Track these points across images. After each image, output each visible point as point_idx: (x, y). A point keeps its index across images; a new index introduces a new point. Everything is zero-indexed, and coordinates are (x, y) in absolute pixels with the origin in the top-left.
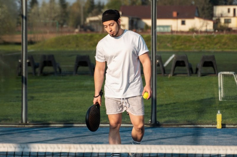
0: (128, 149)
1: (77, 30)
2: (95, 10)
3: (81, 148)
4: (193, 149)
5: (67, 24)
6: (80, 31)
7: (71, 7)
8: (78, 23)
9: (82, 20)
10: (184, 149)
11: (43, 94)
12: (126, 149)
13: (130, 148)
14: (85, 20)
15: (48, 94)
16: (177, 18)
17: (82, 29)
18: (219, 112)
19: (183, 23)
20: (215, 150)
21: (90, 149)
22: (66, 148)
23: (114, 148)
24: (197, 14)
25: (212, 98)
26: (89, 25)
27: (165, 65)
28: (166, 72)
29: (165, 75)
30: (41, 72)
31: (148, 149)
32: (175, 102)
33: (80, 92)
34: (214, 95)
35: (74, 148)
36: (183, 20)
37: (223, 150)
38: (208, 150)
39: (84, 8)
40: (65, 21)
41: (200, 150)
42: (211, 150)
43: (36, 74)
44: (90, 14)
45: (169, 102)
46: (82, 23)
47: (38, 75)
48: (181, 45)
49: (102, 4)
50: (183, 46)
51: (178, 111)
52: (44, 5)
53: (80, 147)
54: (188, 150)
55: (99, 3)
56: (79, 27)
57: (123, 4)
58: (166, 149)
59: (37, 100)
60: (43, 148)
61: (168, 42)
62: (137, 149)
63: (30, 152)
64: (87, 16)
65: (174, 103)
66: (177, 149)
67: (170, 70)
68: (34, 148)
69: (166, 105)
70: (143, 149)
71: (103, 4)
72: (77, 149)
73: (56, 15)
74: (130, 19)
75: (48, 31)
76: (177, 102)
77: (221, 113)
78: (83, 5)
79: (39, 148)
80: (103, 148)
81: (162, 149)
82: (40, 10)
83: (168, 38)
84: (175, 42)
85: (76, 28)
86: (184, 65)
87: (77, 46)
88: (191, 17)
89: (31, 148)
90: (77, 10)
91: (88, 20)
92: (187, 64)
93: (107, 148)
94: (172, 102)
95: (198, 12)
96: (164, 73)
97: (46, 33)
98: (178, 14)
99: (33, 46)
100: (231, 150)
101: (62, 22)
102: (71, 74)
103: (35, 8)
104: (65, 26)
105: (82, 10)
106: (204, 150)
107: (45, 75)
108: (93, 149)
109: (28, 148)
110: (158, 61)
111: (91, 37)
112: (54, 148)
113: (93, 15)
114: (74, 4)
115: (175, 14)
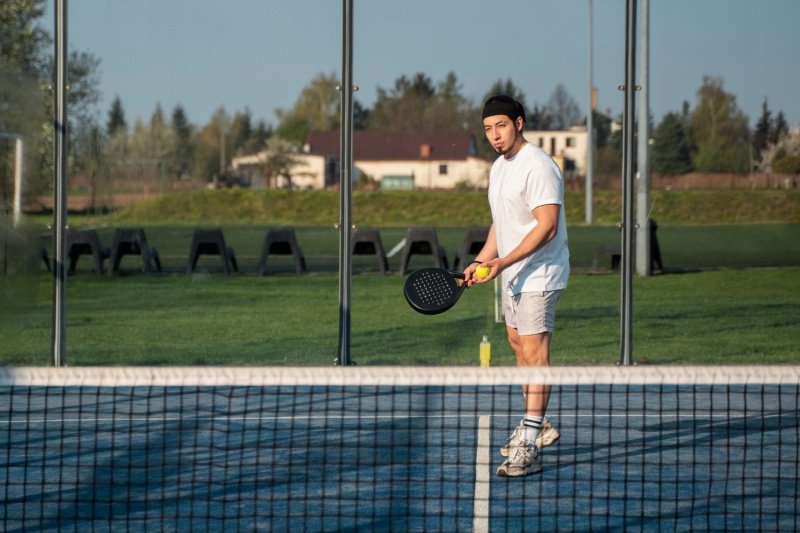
0: (232, 378)
1: (211, 186)
2: (251, 142)
3: (127, 377)
4: (373, 376)
5: (190, 173)
6: (218, 187)
7: (199, 135)
8: (215, 170)
9: (223, 163)
10: (353, 375)
11: (114, 313)
12: (227, 376)
13: (235, 376)
14: (229, 162)
15: (125, 313)
16: (431, 158)
17: (222, 184)
18: (485, 339)
19: (443, 170)
20: (421, 376)
21: (146, 378)
22: (94, 376)
23: (200, 376)
24: (472, 150)
25: (481, 317)
26: (237, 174)
27: (391, 254)
28: (390, 267)
29: (389, 272)
30: (116, 267)
31: (275, 376)
32: (400, 326)
33: (196, 309)
34: (486, 311)
35: (112, 376)
36: (443, 163)
37: (438, 376)
38: (406, 376)
39: (228, 137)
40: (185, 166)
41: (388, 376)
42: (412, 377)
43: (103, 271)
44: (240, 151)
45: (387, 327)
46: (222, 171)
47: (109, 274)
48: (432, 213)
49: (266, 128)
50: (435, 217)
51: (403, 343)
52: (139, 128)
53: (125, 372)
54: (363, 376)
55: (262, 125)
56: (215, 178)
57: (313, 128)
58: (313, 376)
59: (99, 324)
60: (41, 377)
61: (404, 208)
62: (251, 376)
63: (12, 387)
64: (235, 155)
65: (399, 329)
66: (337, 376)
67: (398, 265)
68: (22, 377)
69: (382, 332)
70: (264, 377)
71: (271, 127)
72: (118, 378)
73: (166, 152)
74: (329, 162)
75: (146, 188)
76: (405, 327)
77: (489, 340)
78: (225, 130)
79: (33, 378)
80: (176, 376)
81: (305, 376)
82: (130, 141)
83: (403, 199)
84: (417, 208)
85: (210, 180)
86: (429, 251)
87: (205, 216)
88: (461, 156)
89: (14, 378)
90: (211, 141)
91: (236, 163)
92: (434, 248)
93: (186, 376)
94: (394, 326)
95: (475, 145)
96: (387, 267)
97: (141, 191)
98: (431, 150)
99: (106, 217)
100: (455, 375)
101: (178, 168)
102: (182, 271)
103: (119, 135)
104: (184, 177)
105: (223, 141)
106: (396, 376)
107: (125, 274)
108: (153, 377)
109: (9, 376)
110: (354, 227)
111: (237, 195)
112: (68, 377)
113: (247, 153)
114: (206, 129)
115: (425, 150)
